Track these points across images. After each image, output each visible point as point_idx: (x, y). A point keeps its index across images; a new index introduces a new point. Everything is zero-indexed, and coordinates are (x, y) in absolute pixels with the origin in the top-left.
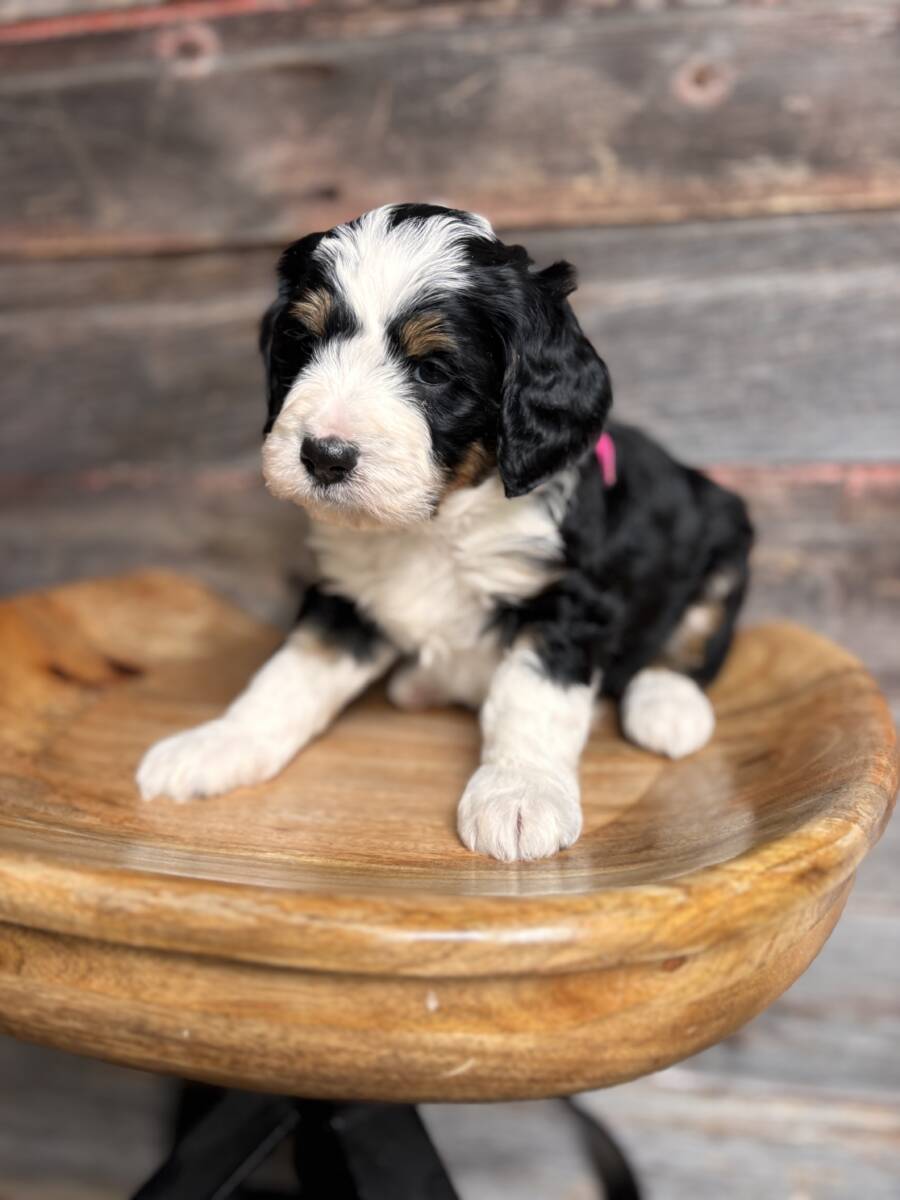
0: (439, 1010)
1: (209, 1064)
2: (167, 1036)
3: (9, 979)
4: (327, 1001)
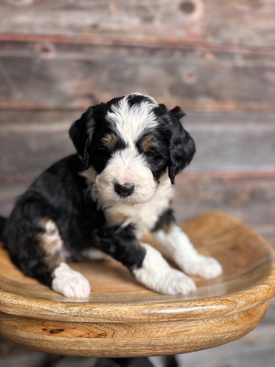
0: (224, 323)
1: (167, 350)
2: (157, 345)
3: (109, 340)
4: (200, 327)
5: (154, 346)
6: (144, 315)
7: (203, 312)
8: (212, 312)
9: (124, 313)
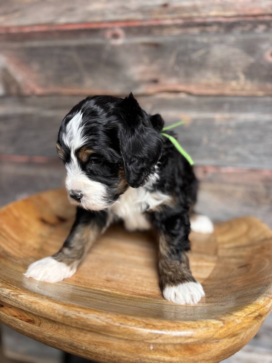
0: (153, 349)
1: (90, 356)
2: (79, 347)
3: (37, 327)
9: (43, 307)
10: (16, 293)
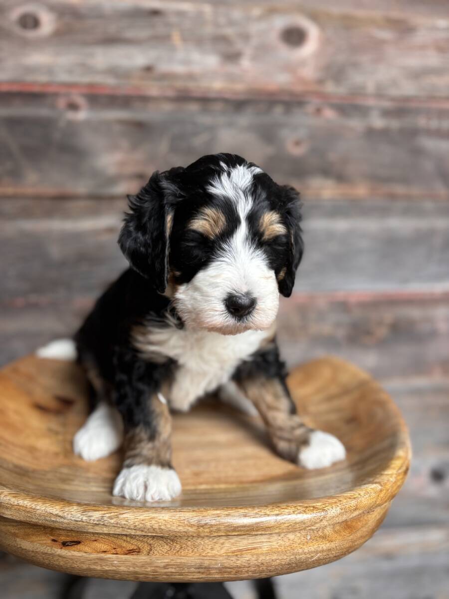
1: (227, 575)
2: (211, 567)
3: (144, 558)
4: (274, 543)
5: (208, 568)
6: (192, 526)
7: (276, 523)
8: (288, 525)
9: (164, 522)
10: (112, 514)
